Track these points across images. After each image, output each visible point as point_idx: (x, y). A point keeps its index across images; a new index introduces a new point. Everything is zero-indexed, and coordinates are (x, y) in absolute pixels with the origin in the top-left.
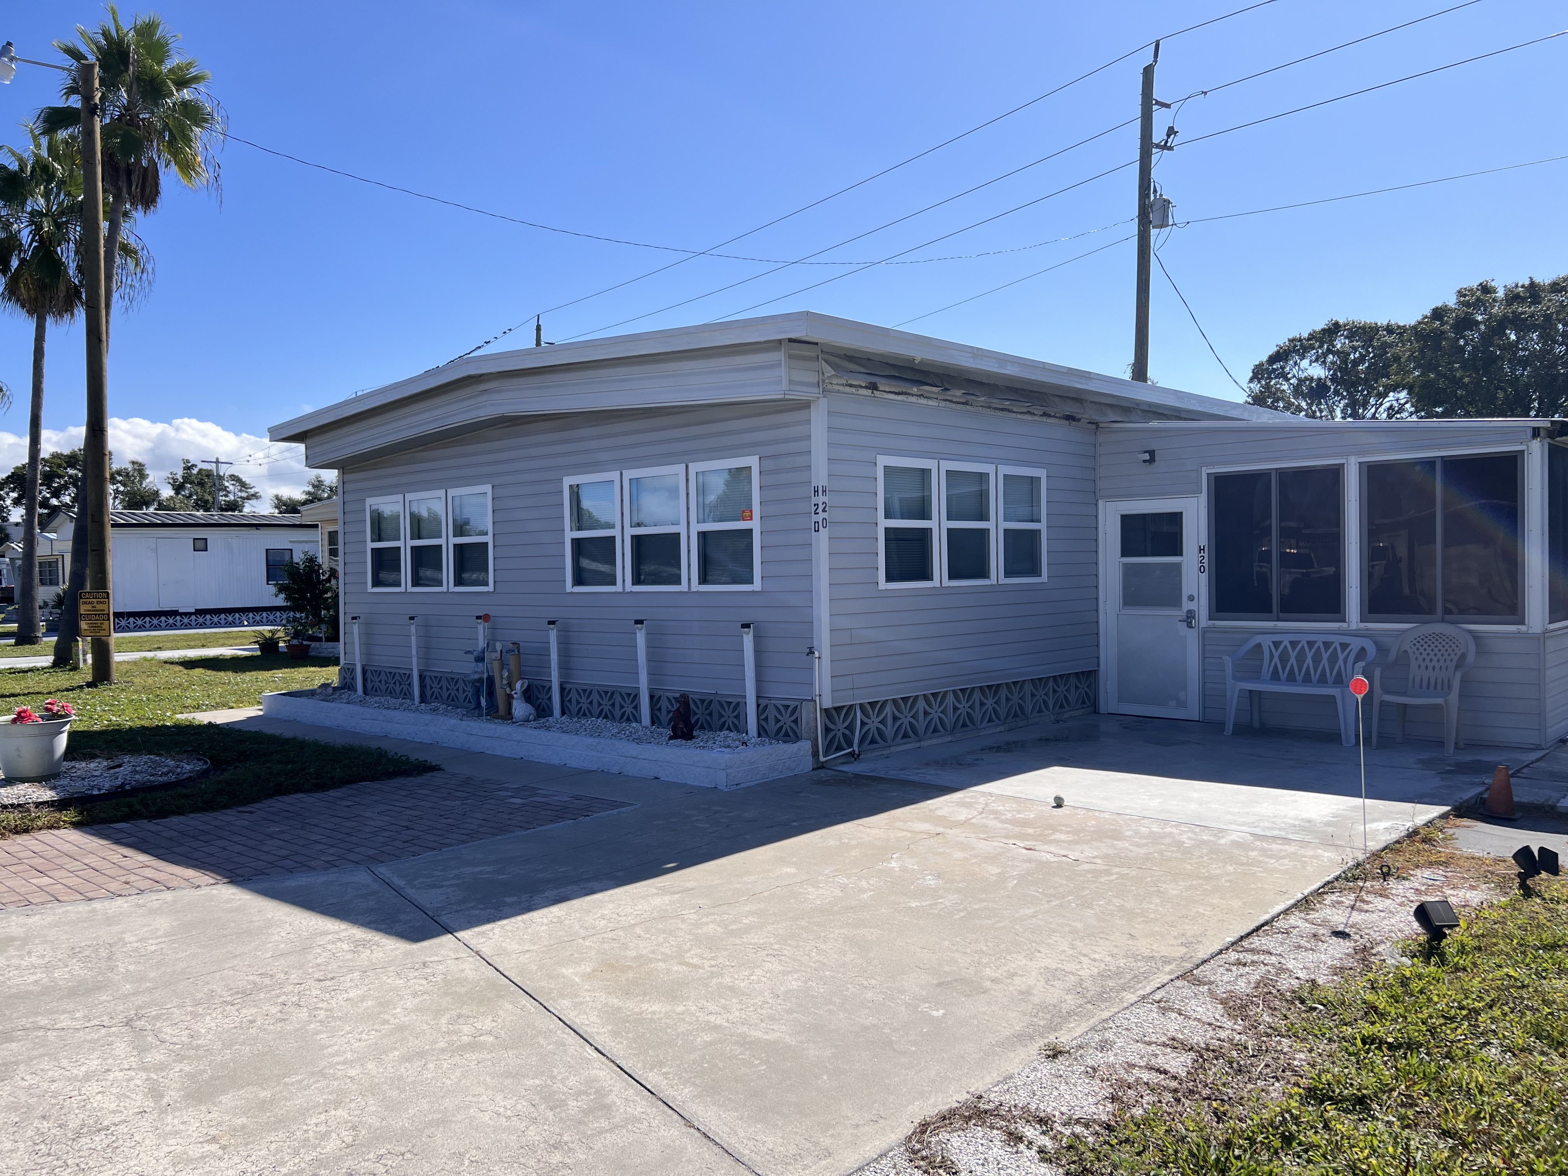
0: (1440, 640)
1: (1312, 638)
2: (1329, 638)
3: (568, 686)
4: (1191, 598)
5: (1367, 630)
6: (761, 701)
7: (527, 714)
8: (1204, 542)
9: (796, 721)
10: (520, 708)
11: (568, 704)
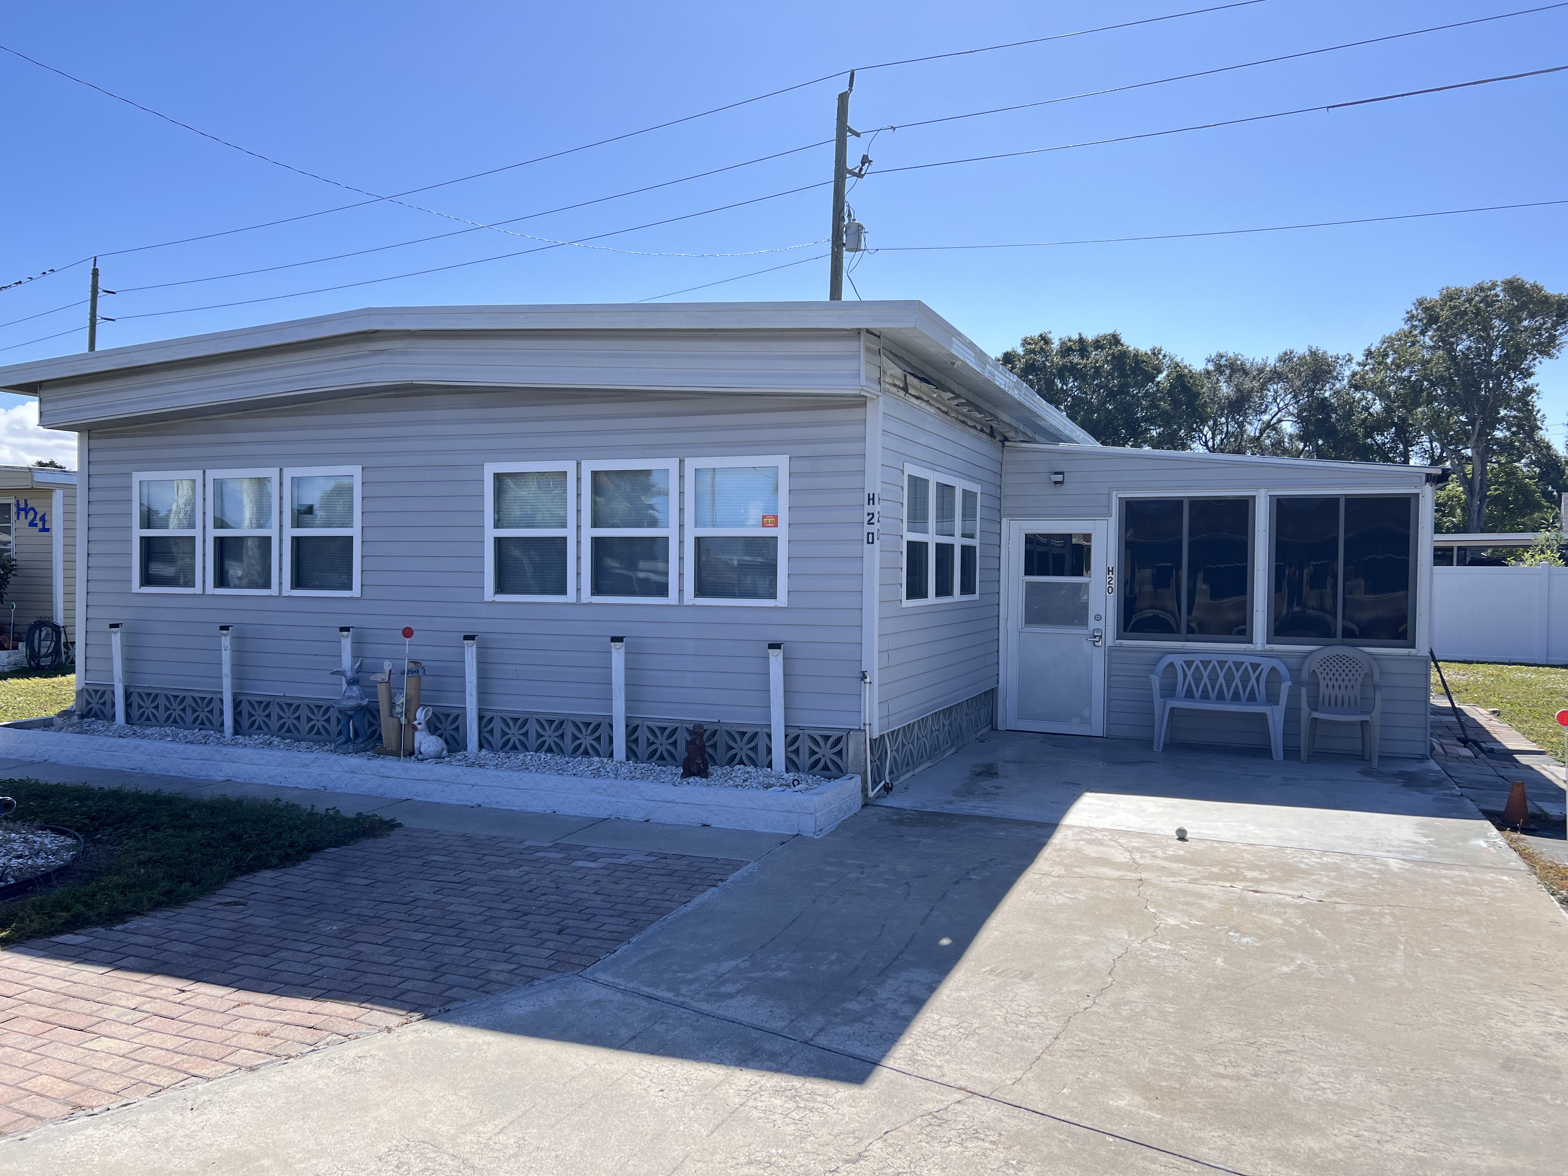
0: (1344, 662)
1: (1223, 658)
2: (1240, 659)
3: (488, 715)
4: (1098, 618)
5: (1272, 651)
6: (790, 731)
7: (439, 748)
8: (1113, 562)
9: (839, 753)
10: (427, 742)
11: (488, 736)
